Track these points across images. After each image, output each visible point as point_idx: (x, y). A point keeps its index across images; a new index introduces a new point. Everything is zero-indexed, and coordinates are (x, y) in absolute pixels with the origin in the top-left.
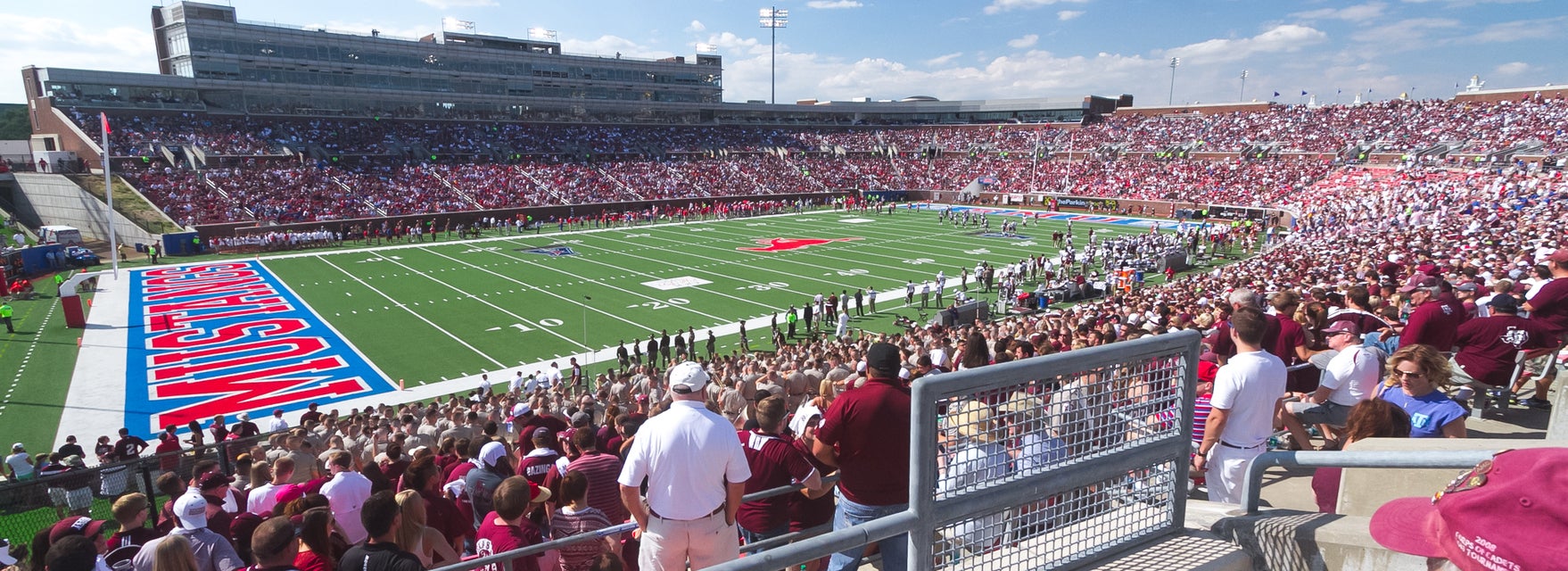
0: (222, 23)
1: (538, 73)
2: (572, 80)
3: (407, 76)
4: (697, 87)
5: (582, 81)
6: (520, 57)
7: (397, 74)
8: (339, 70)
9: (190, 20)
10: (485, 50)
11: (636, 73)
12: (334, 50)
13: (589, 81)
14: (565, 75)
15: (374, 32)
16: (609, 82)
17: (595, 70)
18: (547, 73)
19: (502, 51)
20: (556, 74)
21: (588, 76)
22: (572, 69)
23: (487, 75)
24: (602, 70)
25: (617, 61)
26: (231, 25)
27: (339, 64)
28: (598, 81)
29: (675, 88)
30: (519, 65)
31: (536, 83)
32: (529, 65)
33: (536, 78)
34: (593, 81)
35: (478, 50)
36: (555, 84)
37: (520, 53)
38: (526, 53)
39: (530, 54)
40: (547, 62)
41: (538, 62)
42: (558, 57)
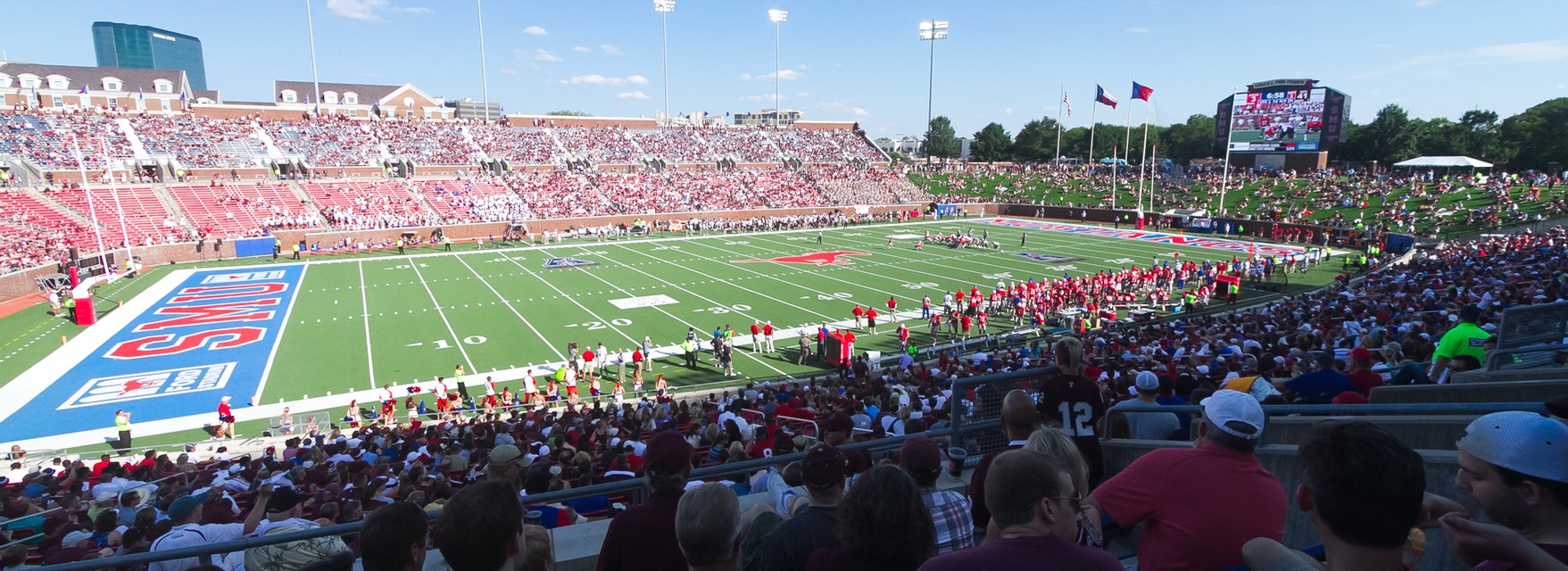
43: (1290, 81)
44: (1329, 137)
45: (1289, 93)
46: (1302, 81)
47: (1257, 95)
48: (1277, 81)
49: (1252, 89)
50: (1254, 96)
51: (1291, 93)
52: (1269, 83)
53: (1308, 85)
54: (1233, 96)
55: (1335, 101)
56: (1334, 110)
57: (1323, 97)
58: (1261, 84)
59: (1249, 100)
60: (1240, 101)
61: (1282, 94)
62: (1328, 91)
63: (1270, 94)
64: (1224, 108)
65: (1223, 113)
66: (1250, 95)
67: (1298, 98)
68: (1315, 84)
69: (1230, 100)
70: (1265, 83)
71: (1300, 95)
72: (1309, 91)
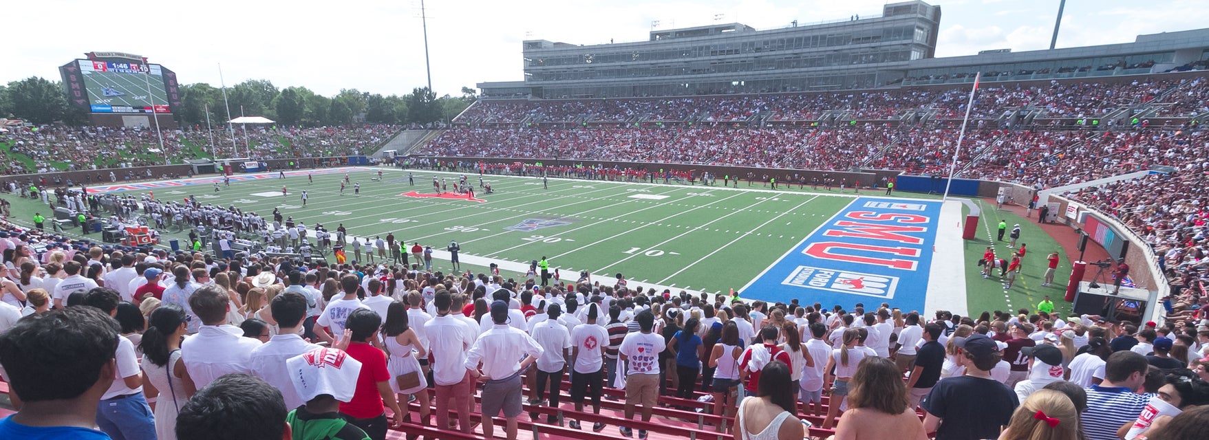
0: (537, 50)
1: (714, 53)
2: (743, 55)
3: (624, 68)
4: (878, 44)
5: (753, 55)
6: (703, 41)
7: (619, 68)
8: (588, 69)
9: (525, 50)
10: (676, 40)
11: (807, 39)
14: (737, 52)
15: (612, 41)
16: (778, 53)
17: (766, 43)
18: (722, 52)
19: (689, 39)
20: (729, 52)
21: (758, 50)
22: (745, 44)
23: (676, 60)
24: (774, 41)
25: (796, 29)
26: (540, 50)
27: (588, 65)
28: (766, 53)
29: (850, 49)
30: (701, 48)
31: (713, 62)
32: (708, 47)
33: (712, 58)
34: (763, 54)
35: (671, 41)
36: (728, 61)
37: (703, 38)
38: (707, 38)
39: (710, 37)
40: (724, 42)
41: (716, 43)
42: (733, 35)
43: (127, 55)
44: (175, 103)
45: (131, 65)
46: (140, 58)
47: (103, 63)
48: (117, 54)
49: (92, 57)
50: (100, 65)
51: (135, 66)
52: (109, 54)
53: (141, 62)
54: (77, 61)
55: (168, 77)
56: (171, 82)
57: (160, 73)
58: (102, 54)
59: (96, 67)
60: (87, 68)
61: (125, 66)
62: (162, 68)
63: (114, 64)
64: (71, 70)
65: (73, 78)
66: (95, 62)
67: (141, 71)
68: (149, 61)
69: (75, 65)
70: (105, 54)
71: (141, 68)
72: (148, 65)
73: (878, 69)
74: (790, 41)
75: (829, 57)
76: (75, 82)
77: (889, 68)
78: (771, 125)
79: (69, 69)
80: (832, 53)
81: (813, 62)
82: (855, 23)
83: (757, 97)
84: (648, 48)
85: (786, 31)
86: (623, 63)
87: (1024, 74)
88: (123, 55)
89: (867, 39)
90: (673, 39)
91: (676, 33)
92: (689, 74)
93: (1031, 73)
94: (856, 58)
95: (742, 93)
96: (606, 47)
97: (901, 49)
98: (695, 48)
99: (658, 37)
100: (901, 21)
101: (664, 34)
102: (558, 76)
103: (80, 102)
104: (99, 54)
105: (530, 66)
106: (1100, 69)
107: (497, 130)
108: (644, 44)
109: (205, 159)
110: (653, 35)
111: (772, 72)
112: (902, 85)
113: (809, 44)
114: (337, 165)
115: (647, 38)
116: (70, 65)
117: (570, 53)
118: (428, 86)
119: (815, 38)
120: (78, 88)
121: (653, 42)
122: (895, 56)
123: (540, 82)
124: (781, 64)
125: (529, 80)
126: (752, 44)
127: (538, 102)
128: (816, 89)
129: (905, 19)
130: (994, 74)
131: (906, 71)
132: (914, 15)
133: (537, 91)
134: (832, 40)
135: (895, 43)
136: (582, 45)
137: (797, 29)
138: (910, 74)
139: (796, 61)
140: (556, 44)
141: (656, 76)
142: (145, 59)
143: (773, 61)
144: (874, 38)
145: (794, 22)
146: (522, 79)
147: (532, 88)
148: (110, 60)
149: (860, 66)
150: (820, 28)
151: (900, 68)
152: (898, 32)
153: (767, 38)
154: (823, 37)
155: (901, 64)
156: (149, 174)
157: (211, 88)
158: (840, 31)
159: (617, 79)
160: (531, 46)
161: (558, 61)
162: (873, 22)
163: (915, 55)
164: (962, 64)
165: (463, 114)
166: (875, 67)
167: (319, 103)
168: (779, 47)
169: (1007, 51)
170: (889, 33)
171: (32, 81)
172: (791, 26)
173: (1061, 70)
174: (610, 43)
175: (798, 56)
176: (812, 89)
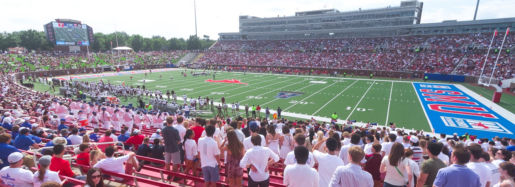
0: (245, 20)
2: (338, 22)
3: (283, 27)
5: (341, 22)
6: (319, 16)
9: (240, 20)
10: (307, 16)
11: (366, 15)
12: (267, 22)
13: (343, 22)
14: (334, 21)
16: (353, 21)
17: (347, 17)
18: (327, 21)
19: (313, 15)
20: (331, 21)
21: (344, 20)
22: (338, 18)
23: (307, 24)
24: (351, 16)
26: (247, 19)
27: (268, 26)
28: (348, 21)
29: (385, 20)
30: (318, 19)
31: (323, 25)
32: (321, 19)
33: (323, 23)
34: (346, 22)
35: (305, 16)
36: (330, 24)
37: (319, 15)
38: (321, 15)
39: (322, 15)
40: (328, 17)
41: (325, 17)
42: (333, 14)
43: (73, 20)
45: (74, 25)
46: (78, 21)
47: (62, 24)
48: (68, 20)
49: (58, 21)
50: (61, 24)
51: (76, 25)
52: (65, 20)
53: (79, 23)
54: (52, 23)
55: (89, 29)
56: (90, 32)
57: (86, 28)
58: (62, 20)
59: (59, 25)
60: (56, 25)
61: (72, 25)
62: (87, 26)
63: (67, 24)
64: (49, 27)
65: (50, 30)
66: (59, 23)
67: (78, 27)
68: (82, 23)
69: (50, 24)
70: (64, 20)
71: (78, 26)
72: (81, 25)
73: (399, 28)
74: (358, 16)
75: (376, 23)
76: (50, 32)
77: (403, 28)
78: (354, 51)
79: (48, 26)
80: (377, 21)
81: (368, 25)
82: (389, 9)
83: (344, 40)
84: (294, 19)
85: (357, 12)
86: (283, 25)
87: (465, 30)
88: (71, 20)
89: (393, 16)
90: (306, 15)
91: (307, 13)
92: (312, 30)
93: (469, 30)
94: (387, 23)
95: (336, 38)
96: (276, 18)
97: (409, 20)
98: (315, 19)
99: (298, 14)
100: (408, 8)
101: (301, 14)
102: (254, 30)
103: (52, 40)
104: (61, 20)
105: (241, 26)
106: (501, 28)
107: (229, 53)
108: (293, 17)
109: (106, 65)
110: (296, 14)
111: (350, 29)
112: (410, 35)
113: (366, 18)
114: (162, 68)
115: (294, 15)
116: (48, 24)
117: (260, 21)
118: (196, 34)
119: (370, 15)
120: (52, 34)
121: (297, 17)
122: (406, 22)
123: (246, 33)
124: (354, 26)
125: (241, 32)
126: (341, 18)
127: (245, 41)
128: (370, 36)
129: (410, 7)
130: (451, 30)
131: (410, 29)
132: (414, 6)
133: (244, 37)
134: (377, 16)
135: (405, 17)
136: (265, 18)
137: (361, 11)
138: (412, 30)
139: (361, 24)
140: (253, 17)
141: (298, 30)
142: (80, 22)
143: (350, 25)
144: (396, 15)
145: (360, 9)
146: (238, 32)
147: (242, 35)
148: (65, 22)
149: (390, 27)
150: (372, 11)
151: (408, 27)
152: (407, 13)
153: (348, 15)
154: (373, 15)
155: (410, 26)
156: (85, 72)
157: (103, 35)
158: (380, 12)
159: (280, 32)
160: (242, 18)
161: (254, 24)
162: (396, 8)
163: (415, 22)
164: (436, 26)
165: (213, 46)
166: (397, 27)
167: (148, 41)
168: (353, 19)
169: (455, 21)
170: (403, 13)
171: (30, 31)
172: (359, 10)
173: (483, 29)
174: (278, 17)
175: (362, 22)
176: (368, 36)
